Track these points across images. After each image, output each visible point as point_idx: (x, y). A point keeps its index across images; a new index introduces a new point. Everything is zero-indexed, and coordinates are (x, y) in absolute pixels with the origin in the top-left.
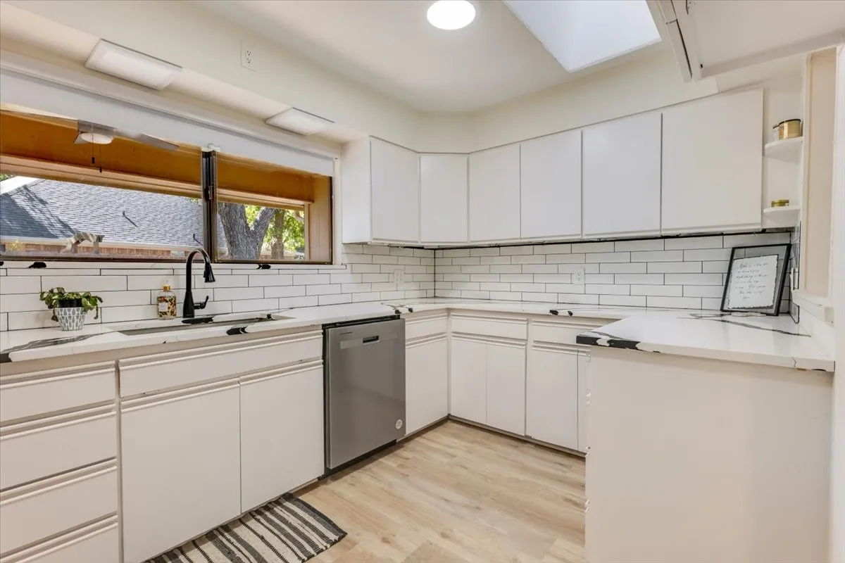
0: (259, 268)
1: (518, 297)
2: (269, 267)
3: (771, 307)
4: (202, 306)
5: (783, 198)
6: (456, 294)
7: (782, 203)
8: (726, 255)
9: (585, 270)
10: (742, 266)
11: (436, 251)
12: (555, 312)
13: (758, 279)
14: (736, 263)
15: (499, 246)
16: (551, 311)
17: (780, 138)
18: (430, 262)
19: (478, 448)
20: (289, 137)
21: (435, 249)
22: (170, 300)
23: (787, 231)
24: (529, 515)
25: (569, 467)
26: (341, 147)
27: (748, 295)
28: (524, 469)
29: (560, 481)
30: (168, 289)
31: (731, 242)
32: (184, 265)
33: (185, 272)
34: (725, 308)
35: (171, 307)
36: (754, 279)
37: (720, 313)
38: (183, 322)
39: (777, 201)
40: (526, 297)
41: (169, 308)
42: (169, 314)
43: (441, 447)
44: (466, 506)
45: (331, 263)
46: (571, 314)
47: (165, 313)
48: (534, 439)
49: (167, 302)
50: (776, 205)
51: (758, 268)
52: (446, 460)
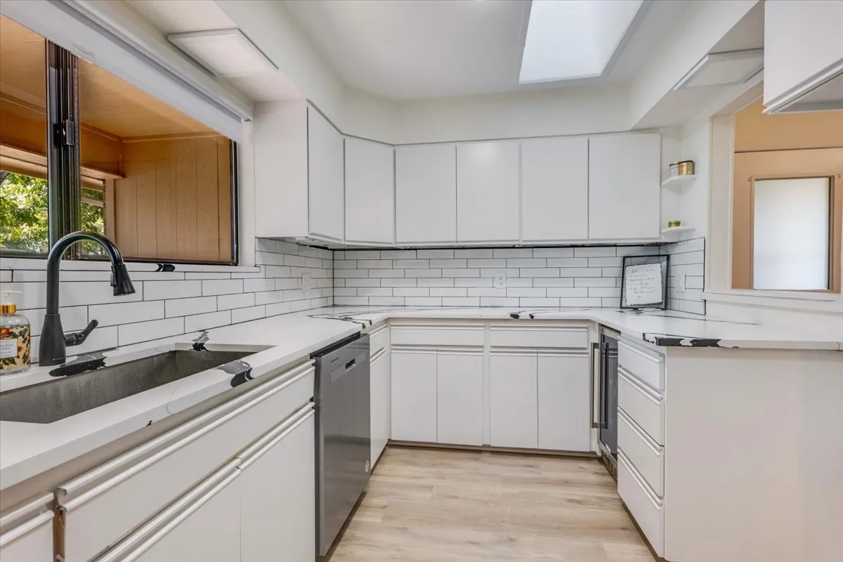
0: (158, 270)
1: (438, 302)
2: (172, 269)
3: (661, 303)
4: (79, 339)
5: (678, 220)
6: (363, 301)
7: (678, 224)
8: (619, 262)
9: (506, 275)
10: (633, 272)
11: (335, 252)
12: (515, 316)
13: (648, 281)
14: (628, 269)
15: (416, 249)
16: (512, 315)
17: (679, 174)
18: (328, 264)
19: (444, 470)
20: (198, 72)
21: (334, 250)
22: (22, 334)
23: (656, 246)
24: (558, 528)
25: (537, 467)
26: (257, 106)
27: (641, 295)
28: (506, 481)
29: (543, 483)
30: (11, 310)
31: (623, 252)
32: (44, 264)
33: (44, 276)
34: (623, 305)
35: (24, 346)
36: (644, 282)
37: (619, 310)
38: (52, 373)
39: (673, 222)
40: (446, 302)
41: (19, 349)
42: (19, 361)
43: (407, 481)
44: (498, 543)
45: (236, 264)
46: (532, 317)
47: (12, 361)
48: (493, 447)
49: (15, 336)
50: (673, 225)
51: (647, 273)
52: (428, 495)
